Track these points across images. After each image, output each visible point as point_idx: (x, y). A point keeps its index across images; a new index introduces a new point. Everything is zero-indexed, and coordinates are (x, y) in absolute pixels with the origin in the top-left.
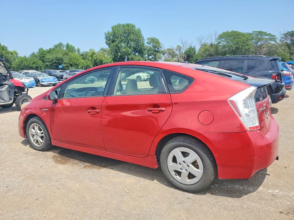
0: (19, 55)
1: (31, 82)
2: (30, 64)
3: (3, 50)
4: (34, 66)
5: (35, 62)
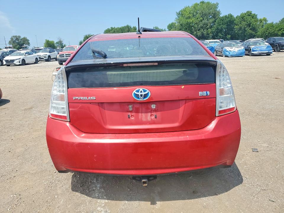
0: (268, 22)
1: (240, 51)
2: (275, 31)
3: (253, 18)
4: (280, 33)
5: (282, 28)
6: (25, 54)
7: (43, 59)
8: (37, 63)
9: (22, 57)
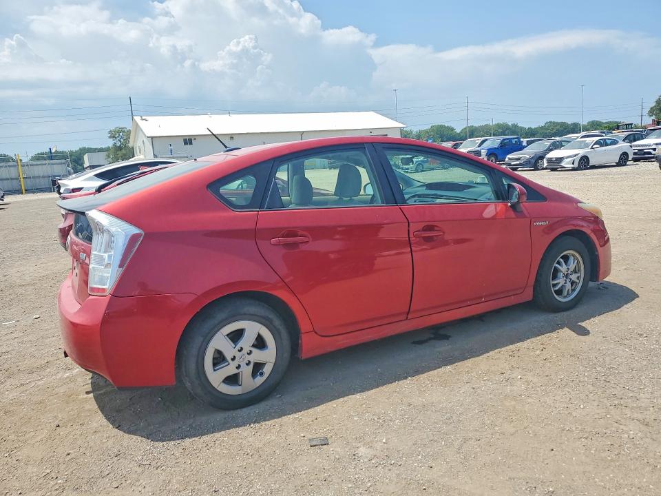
6: (594, 144)
7: (650, 153)
8: (625, 165)
9: (581, 152)
